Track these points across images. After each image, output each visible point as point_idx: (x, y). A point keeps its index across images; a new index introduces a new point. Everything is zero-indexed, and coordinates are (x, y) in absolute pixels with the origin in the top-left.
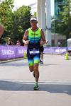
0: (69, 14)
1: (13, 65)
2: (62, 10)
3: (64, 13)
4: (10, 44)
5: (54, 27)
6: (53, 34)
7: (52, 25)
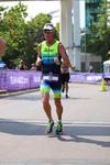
0: (106, 26)
1: (27, 98)
2: (96, 20)
3: (98, 25)
4: (22, 69)
5: (84, 45)
6: (84, 54)
7: (82, 42)
